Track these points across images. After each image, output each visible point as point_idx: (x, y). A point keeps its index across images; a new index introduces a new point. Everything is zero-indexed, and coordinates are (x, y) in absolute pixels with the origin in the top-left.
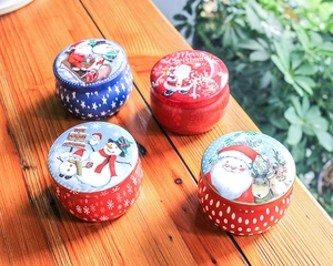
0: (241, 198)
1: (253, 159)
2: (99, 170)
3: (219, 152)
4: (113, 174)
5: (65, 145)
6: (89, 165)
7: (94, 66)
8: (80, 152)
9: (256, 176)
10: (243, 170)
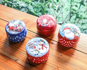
0: (75, 38)
1: (70, 29)
2: (43, 49)
3: (63, 31)
4: (46, 48)
5: (30, 48)
6: (40, 49)
7: (18, 27)
8: (35, 47)
9: (73, 32)
10: (70, 32)
